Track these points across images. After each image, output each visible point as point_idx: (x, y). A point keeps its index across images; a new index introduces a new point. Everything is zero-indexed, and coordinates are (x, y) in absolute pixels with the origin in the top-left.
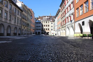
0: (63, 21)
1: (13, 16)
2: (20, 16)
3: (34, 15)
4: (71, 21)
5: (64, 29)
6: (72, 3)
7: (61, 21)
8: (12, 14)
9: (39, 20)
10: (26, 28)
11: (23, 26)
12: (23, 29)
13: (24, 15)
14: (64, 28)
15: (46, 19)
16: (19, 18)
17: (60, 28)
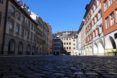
0: (89, 36)
1: (26, 31)
2: (35, 31)
4: (99, 35)
5: (91, 47)
6: (99, 12)
7: (85, 36)
8: (25, 27)
9: (58, 36)
10: (41, 46)
11: (38, 43)
13: (39, 29)
14: (91, 45)
16: (33, 33)
17: (85, 45)
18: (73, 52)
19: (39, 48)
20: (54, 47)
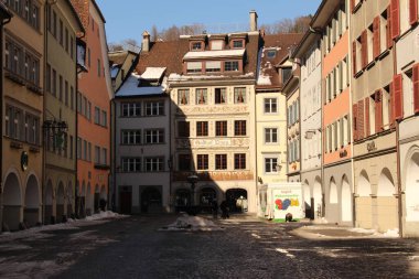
0: (376, 97)
3: (99, 33)
5: (386, 172)
7: (352, 93)
9: (152, 73)
10: (35, 166)
11: (14, 147)
12: (12, 176)
13: (15, 44)
14: (388, 161)
15: (217, 65)
17: (351, 155)
18: (263, 198)
19: (23, 182)
20: (126, 151)
